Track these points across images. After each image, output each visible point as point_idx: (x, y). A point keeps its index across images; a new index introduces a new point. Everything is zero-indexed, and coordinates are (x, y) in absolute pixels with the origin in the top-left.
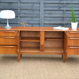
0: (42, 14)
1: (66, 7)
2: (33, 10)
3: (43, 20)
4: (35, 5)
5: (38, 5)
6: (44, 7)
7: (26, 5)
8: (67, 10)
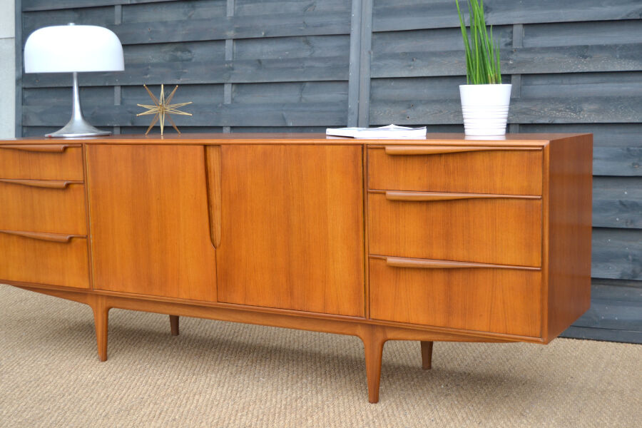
1: (528, 4)
2: (307, 39)
5: (338, 5)
6: (377, 14)
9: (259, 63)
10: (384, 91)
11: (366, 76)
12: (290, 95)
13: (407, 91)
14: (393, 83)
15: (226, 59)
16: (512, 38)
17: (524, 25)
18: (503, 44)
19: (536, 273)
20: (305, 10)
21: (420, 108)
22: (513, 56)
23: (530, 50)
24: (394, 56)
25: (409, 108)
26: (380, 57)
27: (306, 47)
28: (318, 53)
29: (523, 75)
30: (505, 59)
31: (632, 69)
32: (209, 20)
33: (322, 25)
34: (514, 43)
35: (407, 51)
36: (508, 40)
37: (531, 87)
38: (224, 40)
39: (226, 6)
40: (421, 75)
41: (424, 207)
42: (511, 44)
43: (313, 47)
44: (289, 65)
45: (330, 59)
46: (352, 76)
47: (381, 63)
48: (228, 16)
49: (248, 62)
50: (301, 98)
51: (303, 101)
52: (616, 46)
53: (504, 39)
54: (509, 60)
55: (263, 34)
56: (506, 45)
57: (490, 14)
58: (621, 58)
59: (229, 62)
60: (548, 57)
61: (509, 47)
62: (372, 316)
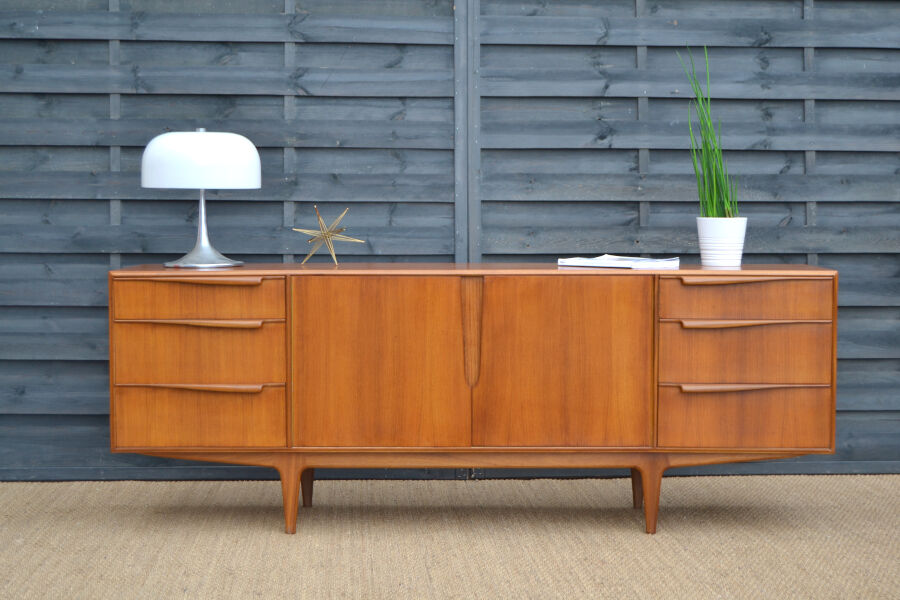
0: (468, 180)
1: (654, 128)
2: (397, 153)
3: (476, 227)
4: (415, 113)
5: (435, 115)
6: (486, 128)
7: (342, 112)
8: (657, 152)
9: (335, 178)
10: (497, 216)
11: (477, 197)
12: (378, 219)
13: (524, 216)
14: (506, 207)
15: (286, 172)
16: (637, 162)
17: (651, 150)
18: (627, 169)
19: (826, 390)
20: (392, 117)
21: (542, 236)
22: (641, 183)
23: (658, 177)
24: (508, 177)
25: (529, 234)
26: (491, 177)
27: (396, 161)
28: (410, 170)
29: (652, 203)
30: (634, 185)
31: (760, 199)
32: (259, 122)
33: (417, 137)
34: (640, 168)
35: (522, 171)
36: (633, 165)
37: (659, 215)
38: (282, 148)
39: (283, 105)
40: (541, 199)
41: (718, 333)
42: (637, 169)
43: (404, 162)
44: (375, 182)
45: (429, 177)
46: (459, 196)
47: (493, 184)
48: (286, 118)
49: (318, 176)
50: (390, 222)
51: (394, 224)
52: (744, 176)
53: (628, 164)
54: (638, 186)
55: (338, 143)
56: (631, 170)
57: (615, 137)
58: (749, 188)
59: (289, 175)
60: (679, 184)
61: (635, 173)
62: (660, 444)
